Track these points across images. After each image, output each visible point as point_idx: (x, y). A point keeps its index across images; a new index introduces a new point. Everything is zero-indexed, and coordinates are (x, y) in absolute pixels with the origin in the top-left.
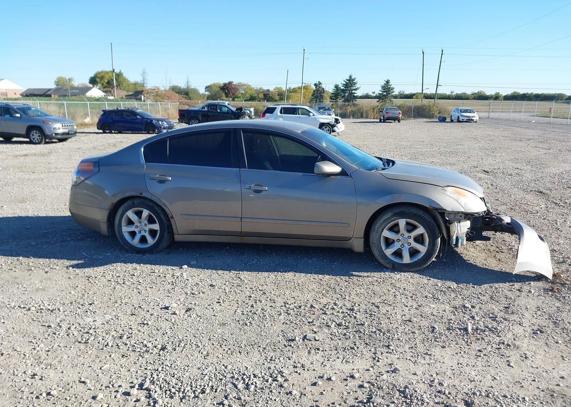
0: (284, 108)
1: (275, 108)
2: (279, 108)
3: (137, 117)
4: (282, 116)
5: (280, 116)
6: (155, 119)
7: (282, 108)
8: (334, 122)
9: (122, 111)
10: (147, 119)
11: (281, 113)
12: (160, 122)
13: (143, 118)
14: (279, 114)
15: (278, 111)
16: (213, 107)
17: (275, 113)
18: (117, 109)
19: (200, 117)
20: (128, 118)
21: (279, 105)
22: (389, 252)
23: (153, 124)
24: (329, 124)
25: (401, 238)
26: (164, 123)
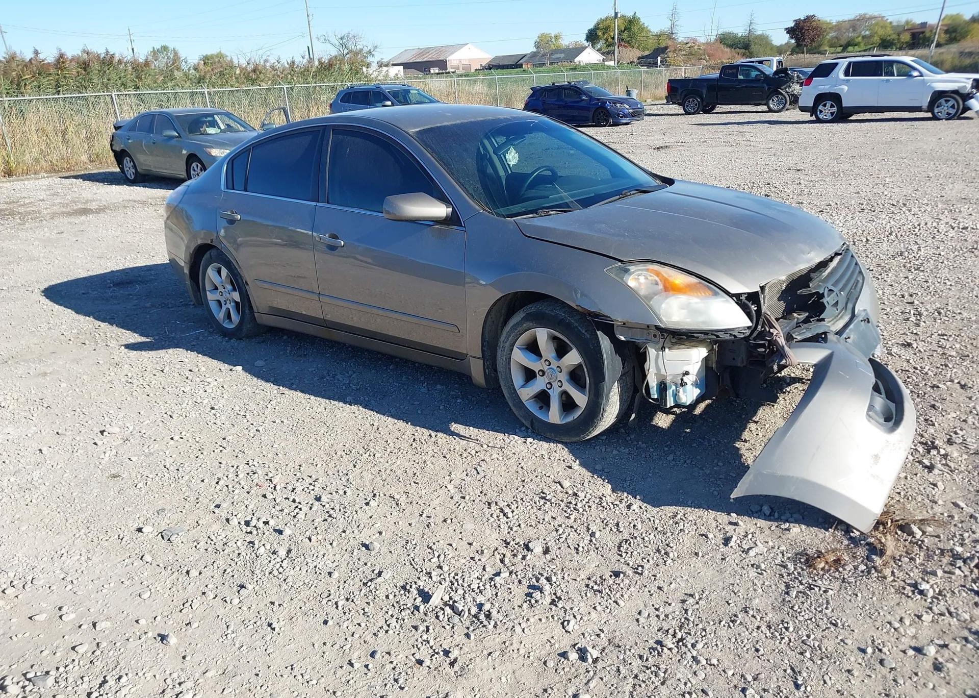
0: (855, 63)
1: (836, 64)
2: (843, 64)
3: (580, 98)
4: (848, 81)
5: (844, 80)
6: (609, 100)
7: (850, 63)
8: (969, 86)
9: (561, 88)
10: (598, 99)
11: (847, 73)
12: (618, 105)
13: (591, 98)
14: (842, 76)
15: (840, 72)
16: (730, 72)
17: (833, 74)
18: (553, 84)
19: (704, 91)
20: (568, 100)
21: (846, 58)
22: (527, 393)
23: (605, 108)
24: (956, 92)
25: (546, 368)
26: (625, 105)
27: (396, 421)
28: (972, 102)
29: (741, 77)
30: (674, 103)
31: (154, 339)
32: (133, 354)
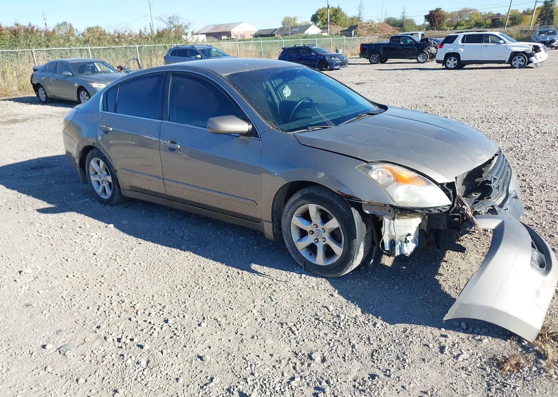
0: (467, 35)
1: (457, 36)
2: (461, 36)
3: (311, 54)
4: (463, 46)
5: (461, 45)
6: (328, 56)
7: (465, 36)
8: (531, 50)
9: (300, 48)
10: (321, 55)
11: (463, 41)
12: (333, 58)
13: (317, 54)
14: (460, 43)
15: (459, 41)
16: (396, 40)
17: (455, 42)
18: (295, 46)
19: (381, 51)
20: (304, 55)
21: (462, 32)
22: (301, 245)
23: (325, 60)
25: (314, 229)
26: (337, 58)
27: (215, 262)
28: (533, 59)
29: (402, 43)
30: (364, 57)
31: (57, 206)
32: (43, 216)
